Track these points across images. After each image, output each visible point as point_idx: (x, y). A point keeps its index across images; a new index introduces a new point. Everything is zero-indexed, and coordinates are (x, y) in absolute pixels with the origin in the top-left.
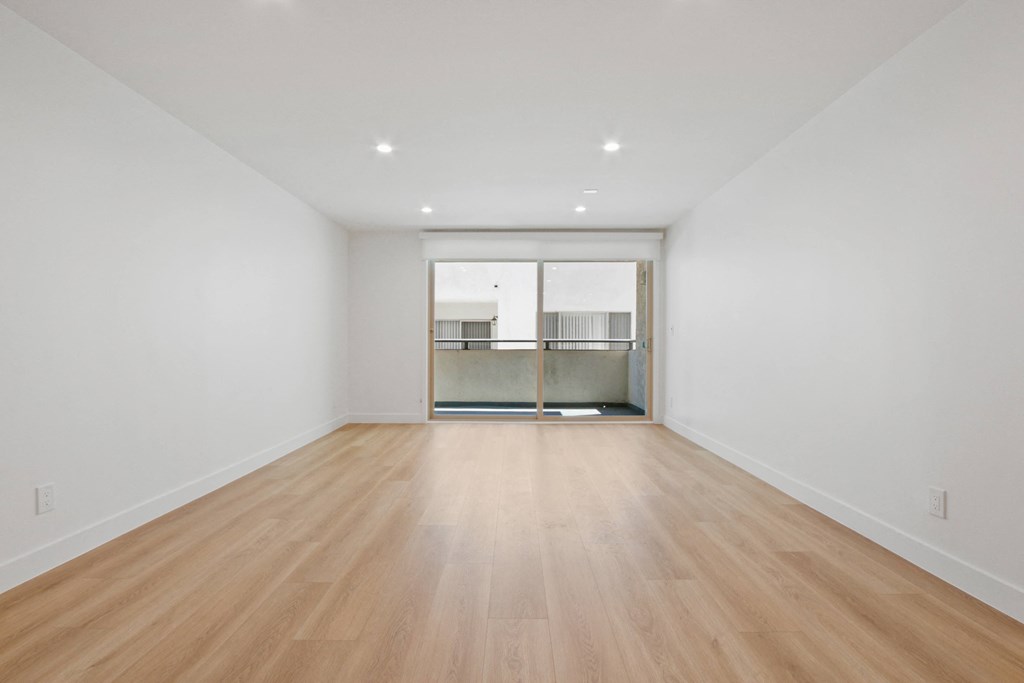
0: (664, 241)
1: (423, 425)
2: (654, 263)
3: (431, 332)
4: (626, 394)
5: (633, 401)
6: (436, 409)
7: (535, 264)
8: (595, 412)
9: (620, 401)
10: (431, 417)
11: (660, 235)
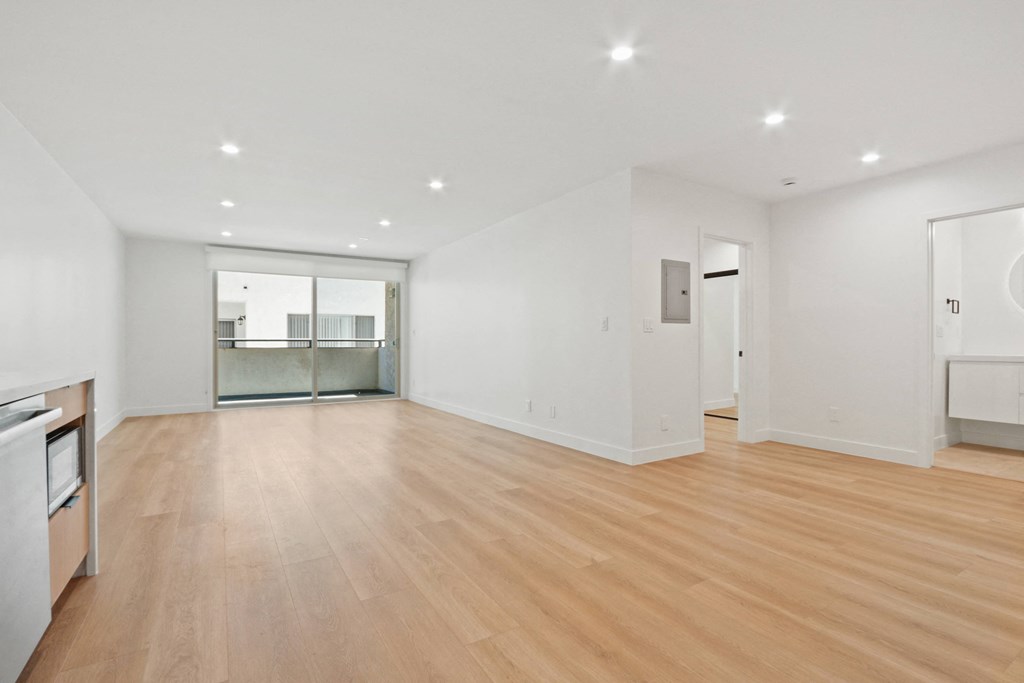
0: (407, 269)
1: (208, 413)
2: (402, 285)
3: (215, 332)
4: (377, 382)
5: (382, 386)
6: (220, 403)
7: (310, 279)
8: (353, 396)
9: (372, 388)
10: (216, 406)
11: (405, 265)
